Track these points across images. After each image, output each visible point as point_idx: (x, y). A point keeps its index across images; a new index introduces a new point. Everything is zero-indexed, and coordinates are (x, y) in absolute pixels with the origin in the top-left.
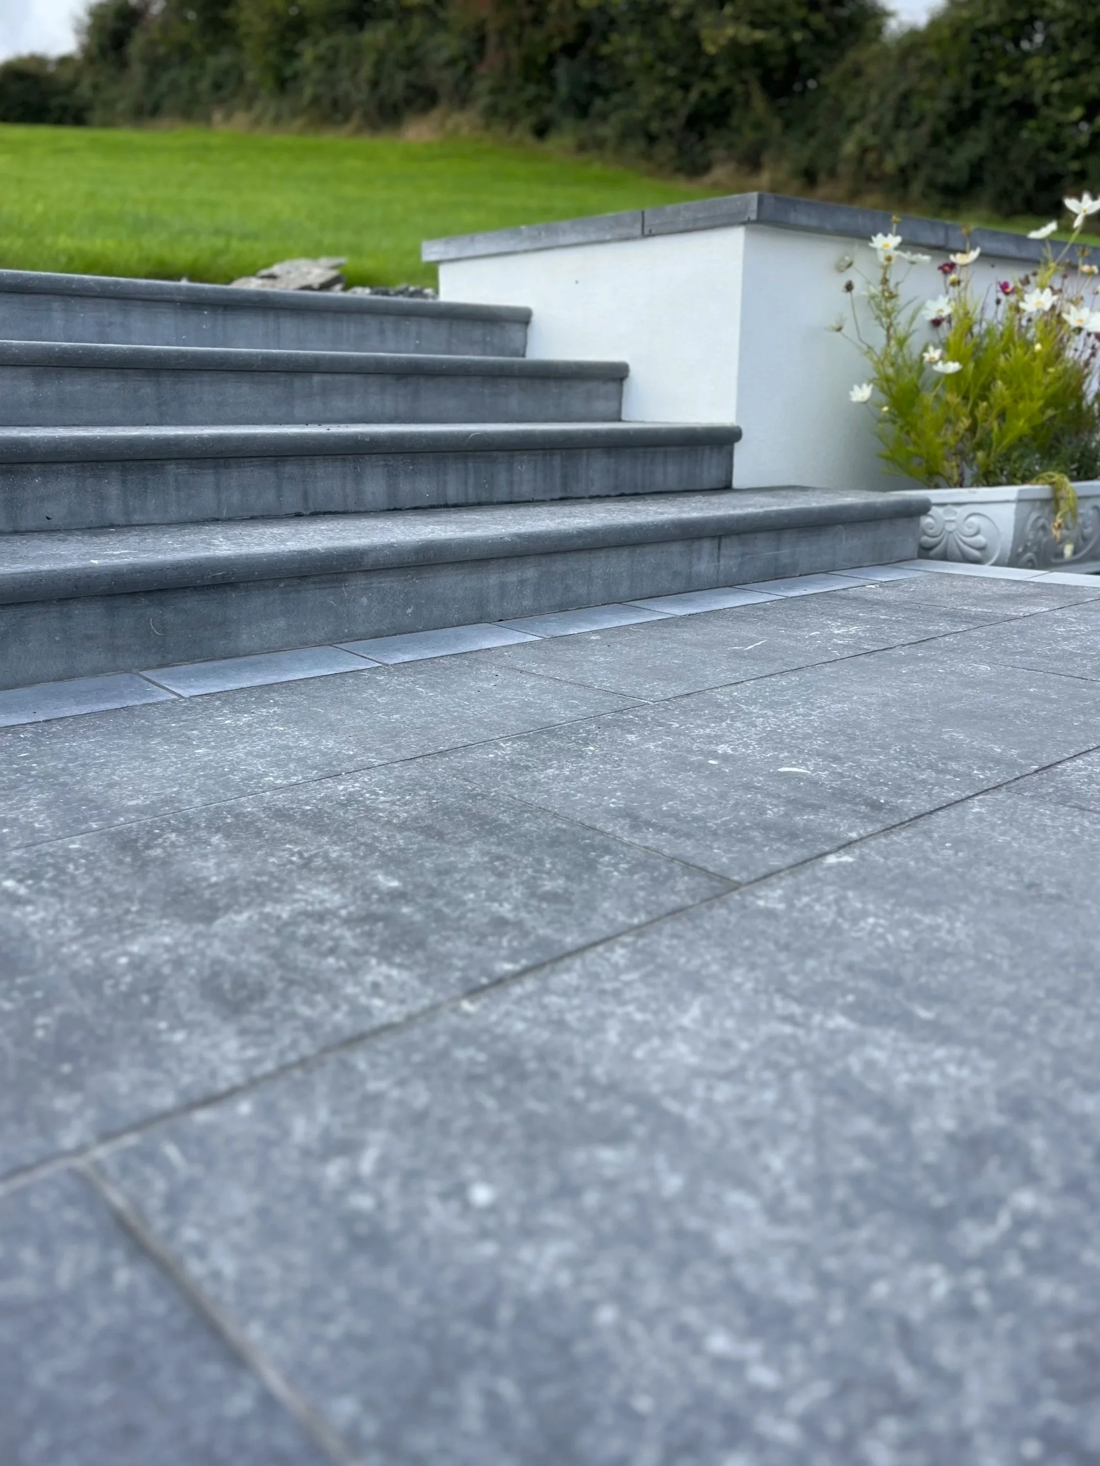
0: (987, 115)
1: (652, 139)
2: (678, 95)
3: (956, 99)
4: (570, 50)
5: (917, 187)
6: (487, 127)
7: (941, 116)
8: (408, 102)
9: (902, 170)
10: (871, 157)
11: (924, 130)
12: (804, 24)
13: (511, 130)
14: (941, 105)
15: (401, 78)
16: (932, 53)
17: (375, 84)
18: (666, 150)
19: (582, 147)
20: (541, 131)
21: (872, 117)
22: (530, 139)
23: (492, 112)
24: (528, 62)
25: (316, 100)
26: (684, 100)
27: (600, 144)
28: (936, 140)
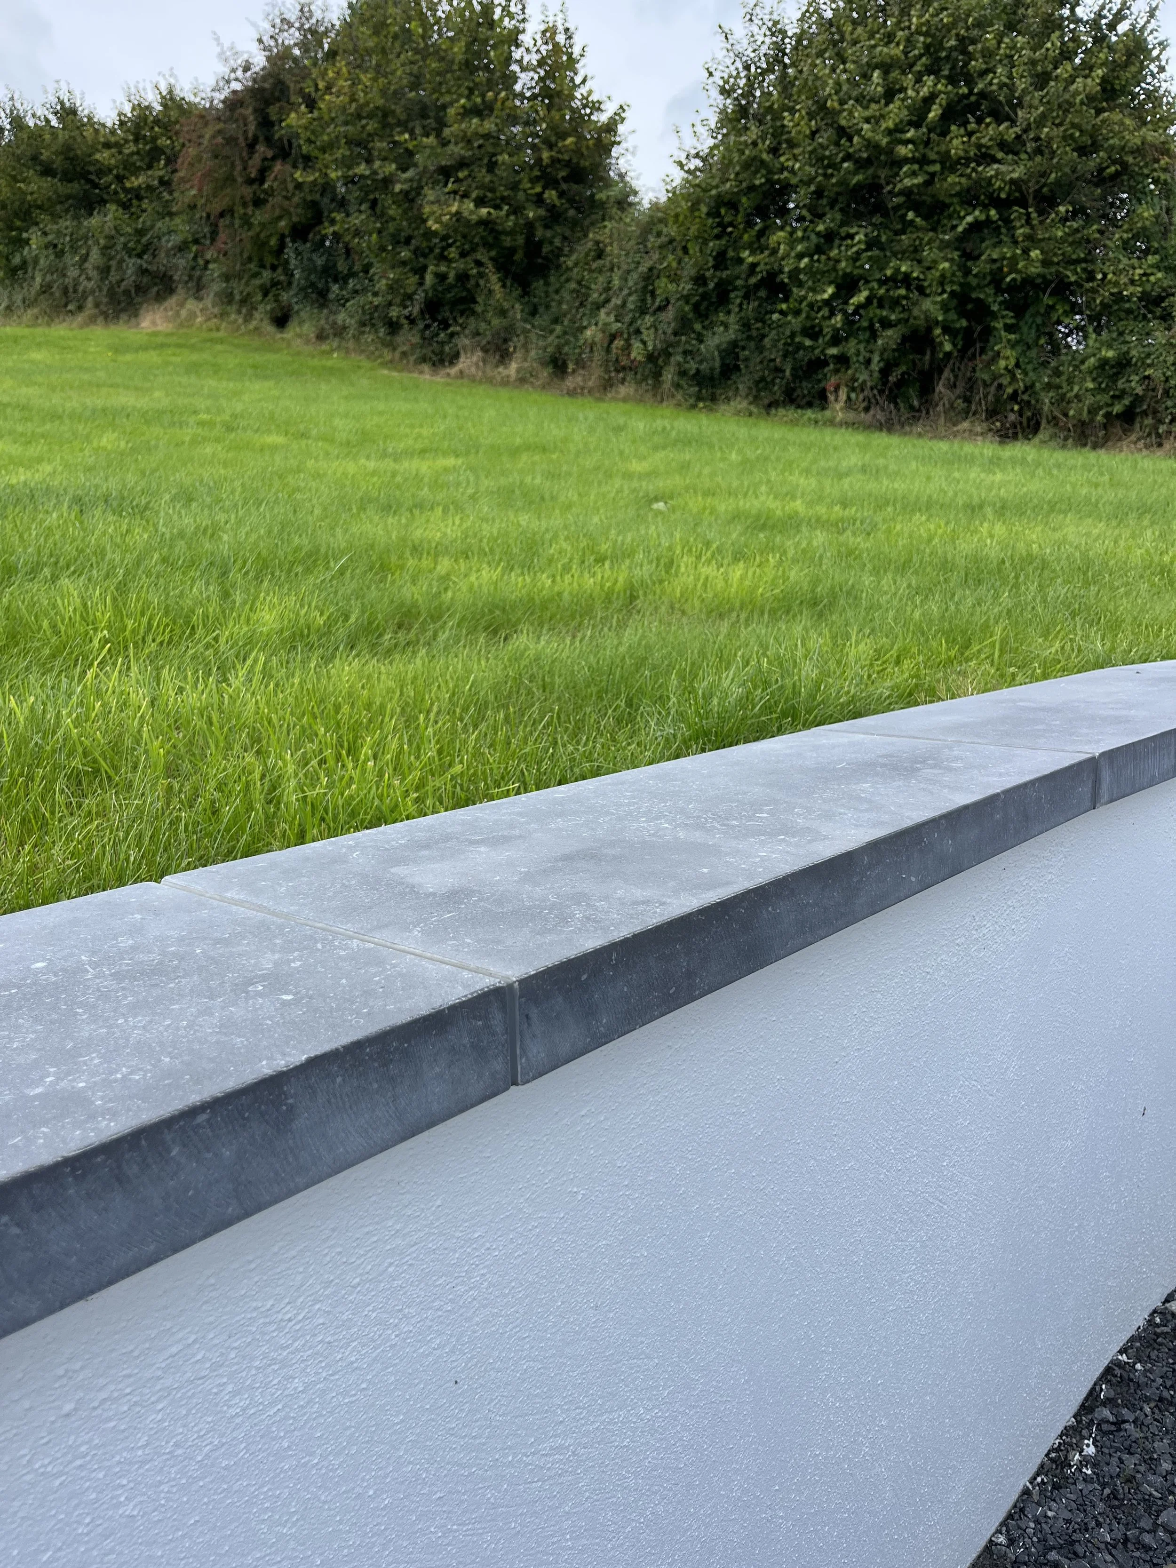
0: (736, 297)
1: (393, 327)
2: (413, 279)
3: (700, 280)
4: (300, 232)
5: (669, 376)
6: (223, 315)
7: (686, 298)
8: (140, 289)
9: (651, 358)
10: (618, 343)
11: (670, 314)
12: (539, 200)
13: (248, 318)
14: (686, 287)
15: (131, 265)
16: (672, 230)
17: (105, 271)
18: (409, 337)
19: (321, 337)
20: (281, 321)
21: (616, 301)
22: (269, 328)
23: (227, 298)
24: (260, 244)
25: (46, 289)
26: (421, 284)
27: (340, 332)
28: (683, 326)
